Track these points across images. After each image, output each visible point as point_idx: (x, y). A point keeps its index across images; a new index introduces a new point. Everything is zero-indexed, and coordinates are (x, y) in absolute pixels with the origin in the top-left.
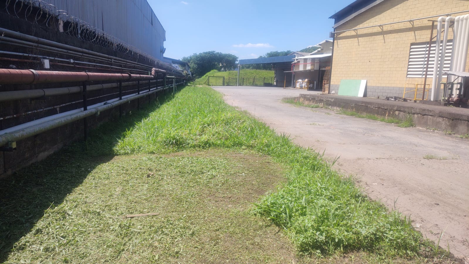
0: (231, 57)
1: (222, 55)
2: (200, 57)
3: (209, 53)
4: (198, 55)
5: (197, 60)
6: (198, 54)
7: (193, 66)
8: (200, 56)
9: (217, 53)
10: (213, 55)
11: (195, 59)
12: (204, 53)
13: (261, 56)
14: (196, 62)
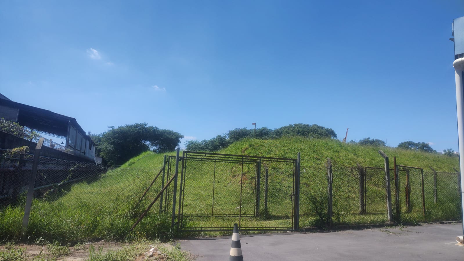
0: (173, 134)
1: (158, 130)
2: (120, 132)
3: (137, 126)
4: (117, 129)
5: (114, 138)
6: (116, 127)
7: (106, 147)
8: (120, 130)
9: (150, 127)
10: (144, 130)
11: (111, 136)
12: (127, 126)
13: (219, 134)
14: (112, 140)
